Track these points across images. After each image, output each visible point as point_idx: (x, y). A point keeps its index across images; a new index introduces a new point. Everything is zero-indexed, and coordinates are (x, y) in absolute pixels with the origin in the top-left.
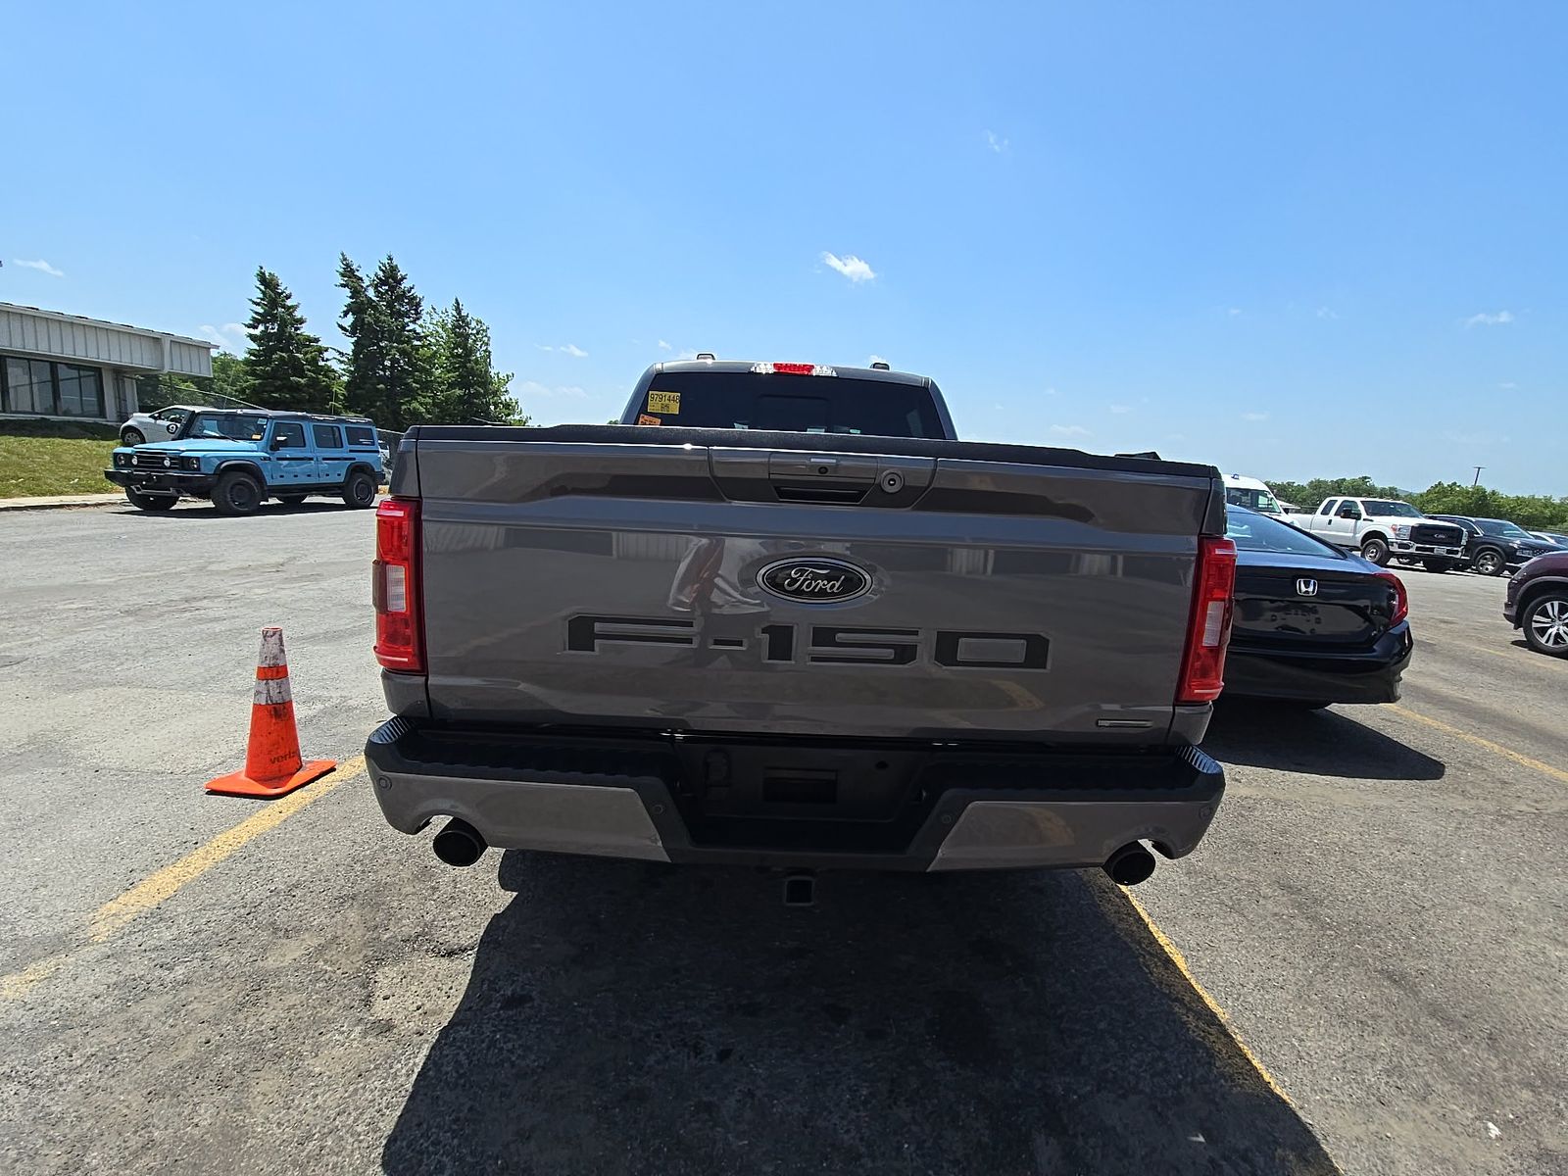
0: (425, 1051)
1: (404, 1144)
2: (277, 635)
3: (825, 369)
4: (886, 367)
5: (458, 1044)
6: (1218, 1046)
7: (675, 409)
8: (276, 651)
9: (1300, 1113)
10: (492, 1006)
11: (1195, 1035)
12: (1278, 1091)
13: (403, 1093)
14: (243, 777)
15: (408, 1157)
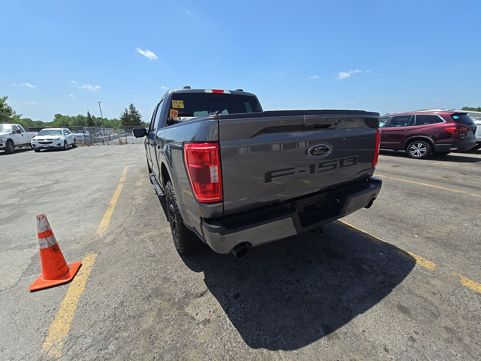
0: (228, 319)
1: (250, 340)
3: (226, 91)
4: (242, 90)
5: (235, 313)
6: (370, 238)
7: (182, 106)
10: (232, 300)
11: (366, 237)
12: (384, 241)
13: (235, 331)
15: (255, 342)
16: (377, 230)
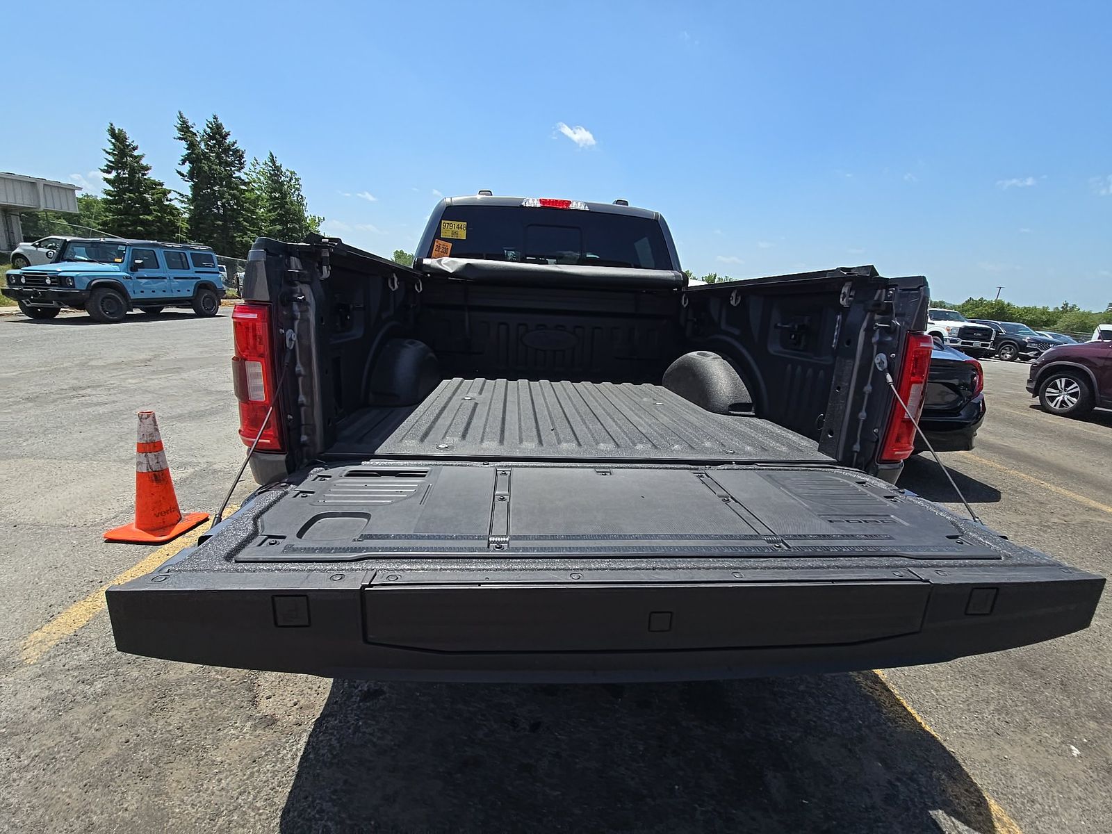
0: (305, 739)
1: (296, 814)
2: (151, 418)
3: (579, 204)
4: (626, 203)
5: (330, 731)
6: (883, 698)
7: (462, 235)
8: (151, 429)
9: (945, 744)
10: (353, 699)
11: (866, 691)
12: (928, 728)
13: (291, 773)
14: (134, 528)
16: (935, 683)
